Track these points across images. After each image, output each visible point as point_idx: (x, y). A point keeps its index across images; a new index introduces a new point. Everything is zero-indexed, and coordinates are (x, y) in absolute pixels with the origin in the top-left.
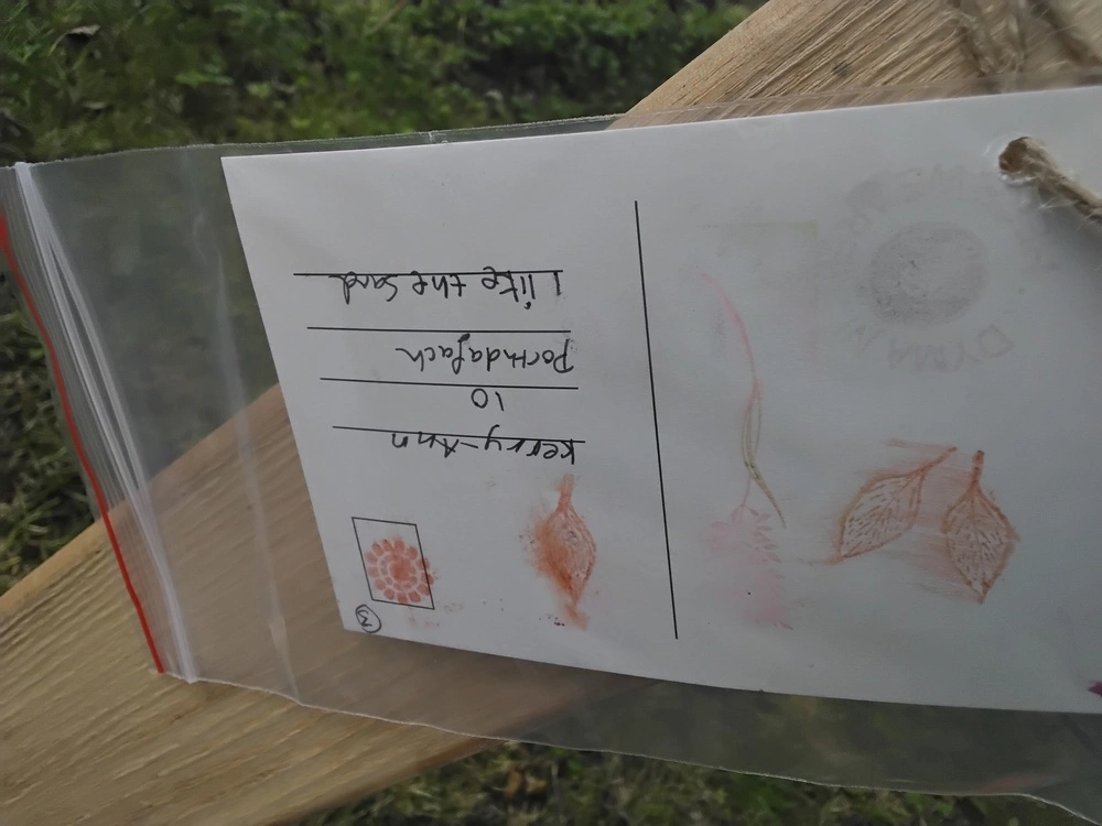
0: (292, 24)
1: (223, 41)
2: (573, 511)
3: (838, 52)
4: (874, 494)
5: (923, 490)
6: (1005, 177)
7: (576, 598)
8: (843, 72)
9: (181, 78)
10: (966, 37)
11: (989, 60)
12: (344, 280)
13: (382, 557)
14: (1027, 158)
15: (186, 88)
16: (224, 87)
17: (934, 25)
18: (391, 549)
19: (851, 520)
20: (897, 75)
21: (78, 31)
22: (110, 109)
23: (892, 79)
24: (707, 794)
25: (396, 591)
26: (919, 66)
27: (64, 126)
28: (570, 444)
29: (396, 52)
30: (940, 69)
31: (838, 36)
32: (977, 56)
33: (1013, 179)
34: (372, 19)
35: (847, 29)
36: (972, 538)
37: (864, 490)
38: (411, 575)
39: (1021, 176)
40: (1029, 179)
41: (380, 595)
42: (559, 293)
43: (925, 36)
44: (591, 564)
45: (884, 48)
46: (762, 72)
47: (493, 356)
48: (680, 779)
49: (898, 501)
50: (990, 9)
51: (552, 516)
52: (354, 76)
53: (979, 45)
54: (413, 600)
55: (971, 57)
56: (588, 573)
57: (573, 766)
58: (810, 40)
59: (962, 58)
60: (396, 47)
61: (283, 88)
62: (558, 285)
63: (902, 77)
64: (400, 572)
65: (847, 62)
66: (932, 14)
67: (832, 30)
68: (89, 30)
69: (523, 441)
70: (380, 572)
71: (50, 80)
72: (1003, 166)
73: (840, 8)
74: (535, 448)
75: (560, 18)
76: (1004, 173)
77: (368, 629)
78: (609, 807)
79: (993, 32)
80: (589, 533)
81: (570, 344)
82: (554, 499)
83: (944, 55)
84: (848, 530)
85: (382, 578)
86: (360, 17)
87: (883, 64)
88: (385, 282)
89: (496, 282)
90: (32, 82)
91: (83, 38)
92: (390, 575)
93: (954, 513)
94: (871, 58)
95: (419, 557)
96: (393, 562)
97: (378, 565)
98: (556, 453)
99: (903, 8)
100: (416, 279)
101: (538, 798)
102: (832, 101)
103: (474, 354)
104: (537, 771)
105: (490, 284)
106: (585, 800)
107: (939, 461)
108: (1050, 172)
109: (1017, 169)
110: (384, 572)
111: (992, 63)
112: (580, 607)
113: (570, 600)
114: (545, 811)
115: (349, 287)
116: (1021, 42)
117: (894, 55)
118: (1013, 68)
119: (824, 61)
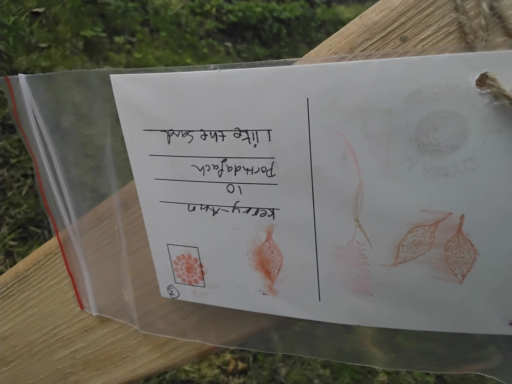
0: (135, 9)
1: (103, 16)
2: (273, 241)
3: (402, 31)
4: (415, 234)
5: (436, 233)
6: (478, 90)
7: (273, 282)
8: (404, 40)
9: (83, 33)
10: (461, 26)
11: (471, 37)
12: (168, 133)
13: (181, 263)
14: (488, 81)
15: (85, 38)
16: (103, 38)
17: (447, 20)
18: (186, 259)
19: (403, 246)
20: (429, 42)
21: (36, 10)
22: (49, 47)
23: (426, 44)
24: (321, 371)
25: (187, 279)
26: (439, 38)
27: (28, 55)
28: (273, 210)
29: (183, 23)
30: (448, 40)
31: (402, 24)
32: (466, 34)
33: (482, 91)
34: (172, 7)
35: (406, 21)
36: (458, 255)
37: (409, 232)
38: (194, 271)
39: (486, 89)
40: (489, 91)
41: (179, 280)
42: (270, 140)
43: (442, 25)
44: (280, 266)
45: (423, 30)
46: (367, 39)
47: (238, 169)
48: (309, 364)
49: (425, 237)
50: (472, 13)
51: (263, 244)
52: (163, 34)
53: (467, 30)
54: (195, 283)
55: (463, 35)
56: (279, 270)
57: (259, 357)
58: (390, 25)
59: (459, 35)
60: (183, 20)
61: (130, 39)
62: (270, 137)
63: (431, 43)
64: (189, 270)
65: (406, 36)
66: (446, 15)
67: (400, 21)
68: (40, 10)
69: (250, 208)
70: (180, 270)
71: (22, 33)
72: (477, 84)
73: (404, 11)
74: (256, 212)
75: (259, 10)
76: (477, 88)
77: (173, 296)
78: (276, 376)
79: (473, 24)
80: (280, 252)
81: (274, 164)
82: (264, 236)
83: (450, 34)
84: (401, 251)
85: (181, 272)
86: (166, 6)
87: (423, 37)
88: (187, 134)
89: (240, 135)
90: (14, 34)
91: (38, 14)
92: (184, 271)
93: (450, 243)
94: (418, 34)
95: (199, 263)
96: (186, 265)
97: (179, 267)
98: (266, 214)
99: (433, 12)
100: (202, 133)
101: (244, 372)
102: (398, 54)
103: (229, 168)
104: (243, 360)
105: (238, 136)
106: (265, 373)
107: (444, 219)
108: (499, 88)
109: (484, 86)
110: (182, 270)
111: (472, 38)
112: (275, 286)
113: (269, 283)
114: (246, 378)
115: (170, 136)
116: (486, 29)
117: (428, 33)
118: (482, 40)
119: (396, 35)
